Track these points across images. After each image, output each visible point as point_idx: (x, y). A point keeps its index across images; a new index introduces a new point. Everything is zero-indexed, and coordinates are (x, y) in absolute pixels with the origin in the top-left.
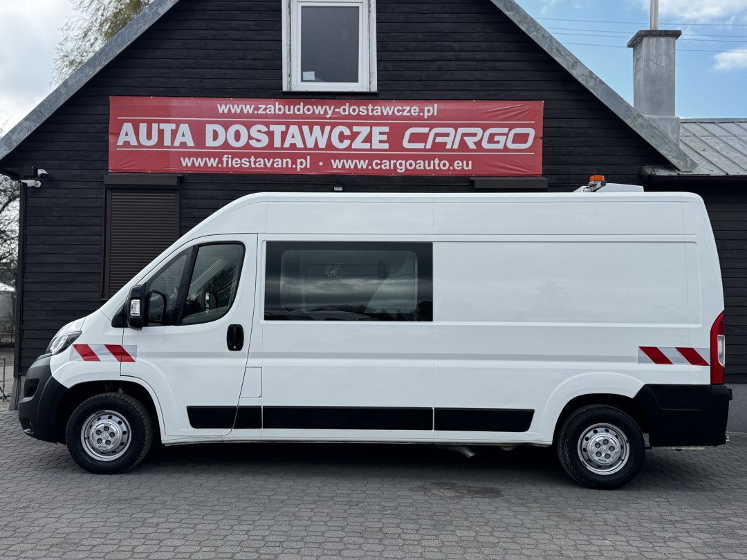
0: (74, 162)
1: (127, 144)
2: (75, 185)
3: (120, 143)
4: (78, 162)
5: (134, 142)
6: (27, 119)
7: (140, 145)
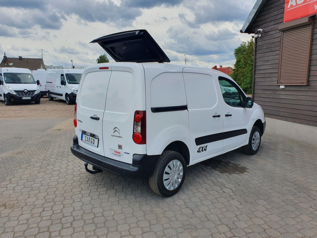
0: (272, 22)
1: (292, 6)
2: (272, 33)
3: (289, 6)
4: (273, 21)
5: (294, 4)
6: (254, 8)
7: (297, 5)
